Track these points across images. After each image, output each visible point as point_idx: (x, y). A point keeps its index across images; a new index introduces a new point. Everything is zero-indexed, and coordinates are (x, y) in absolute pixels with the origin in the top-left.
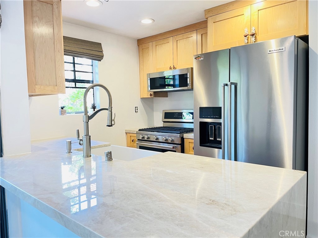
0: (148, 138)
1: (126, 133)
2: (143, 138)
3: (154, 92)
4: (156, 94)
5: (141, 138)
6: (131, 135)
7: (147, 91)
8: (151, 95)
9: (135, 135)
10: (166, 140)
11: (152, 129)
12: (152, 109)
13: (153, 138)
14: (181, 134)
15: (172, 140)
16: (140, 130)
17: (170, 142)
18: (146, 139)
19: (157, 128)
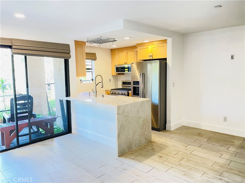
0: (115, 93)
1: (106, 91)
2: (113, 93)
3: (118, 73)
4: (119, 74)
5: (112, 93)
6: (108, 91)
7: (115, 73)
8: (116, 74)
9: (110, 92)
10: (122, 93)
11: (117, 89)
12: (117, 80)
13: (117, 93)
14: (128, 91)
15: (124, 94)
16: (111, 89)
17: (123, 94)
18: (114, 93)
19: (119, 89)
